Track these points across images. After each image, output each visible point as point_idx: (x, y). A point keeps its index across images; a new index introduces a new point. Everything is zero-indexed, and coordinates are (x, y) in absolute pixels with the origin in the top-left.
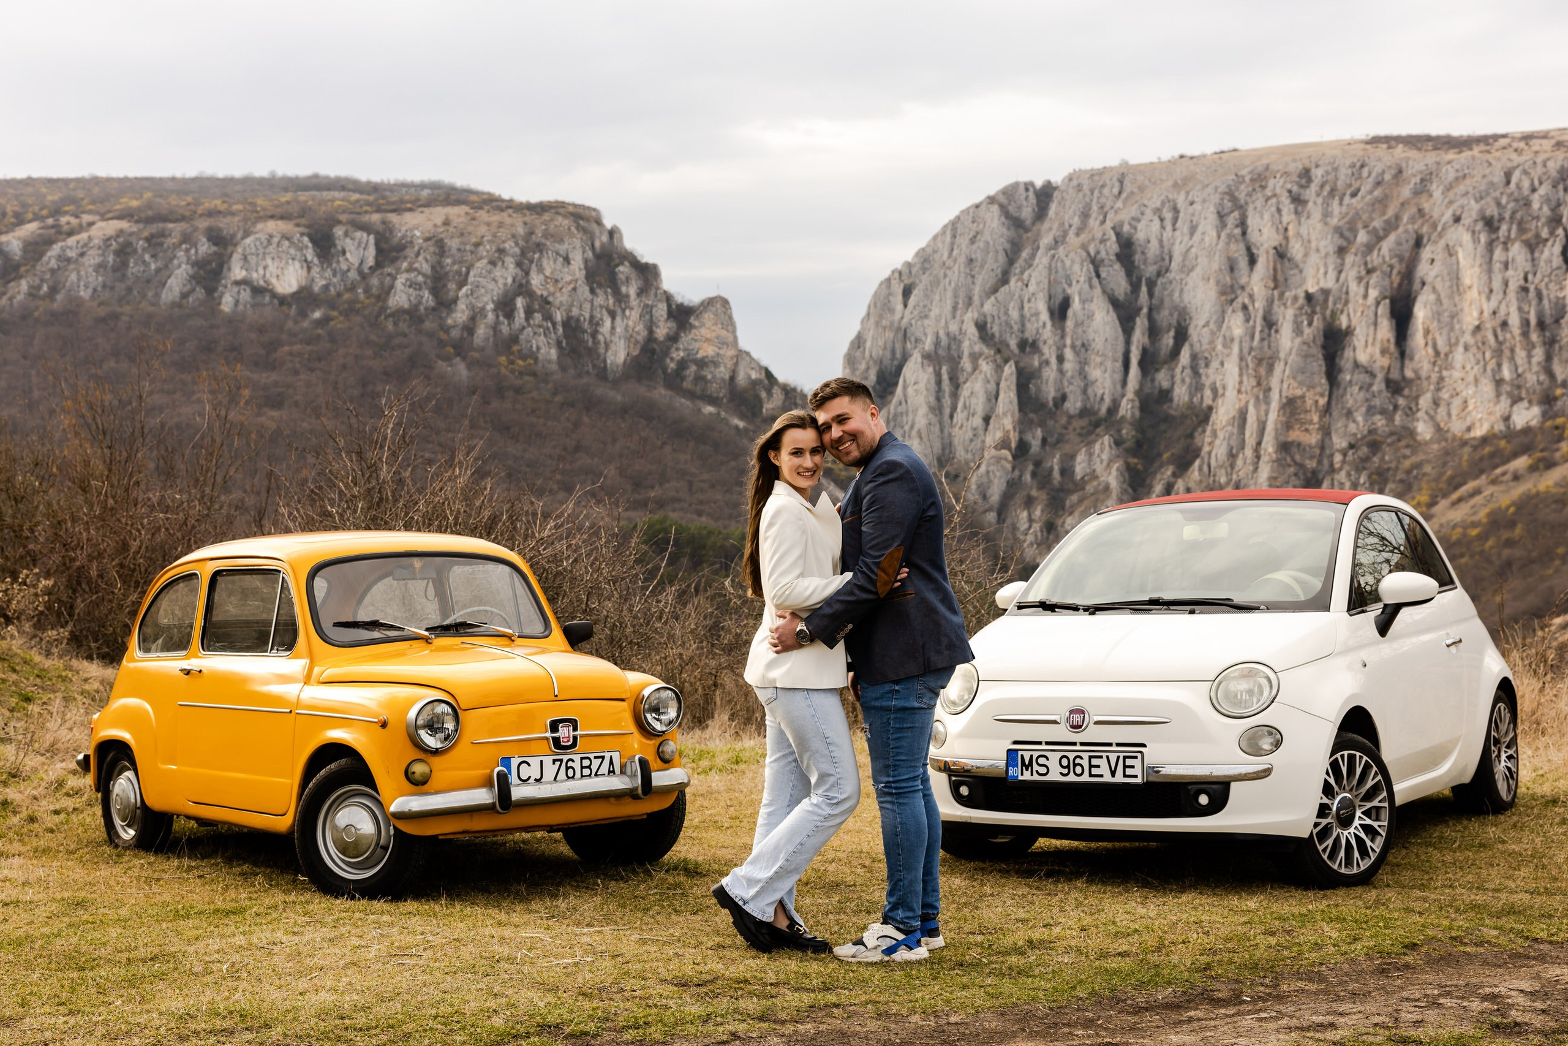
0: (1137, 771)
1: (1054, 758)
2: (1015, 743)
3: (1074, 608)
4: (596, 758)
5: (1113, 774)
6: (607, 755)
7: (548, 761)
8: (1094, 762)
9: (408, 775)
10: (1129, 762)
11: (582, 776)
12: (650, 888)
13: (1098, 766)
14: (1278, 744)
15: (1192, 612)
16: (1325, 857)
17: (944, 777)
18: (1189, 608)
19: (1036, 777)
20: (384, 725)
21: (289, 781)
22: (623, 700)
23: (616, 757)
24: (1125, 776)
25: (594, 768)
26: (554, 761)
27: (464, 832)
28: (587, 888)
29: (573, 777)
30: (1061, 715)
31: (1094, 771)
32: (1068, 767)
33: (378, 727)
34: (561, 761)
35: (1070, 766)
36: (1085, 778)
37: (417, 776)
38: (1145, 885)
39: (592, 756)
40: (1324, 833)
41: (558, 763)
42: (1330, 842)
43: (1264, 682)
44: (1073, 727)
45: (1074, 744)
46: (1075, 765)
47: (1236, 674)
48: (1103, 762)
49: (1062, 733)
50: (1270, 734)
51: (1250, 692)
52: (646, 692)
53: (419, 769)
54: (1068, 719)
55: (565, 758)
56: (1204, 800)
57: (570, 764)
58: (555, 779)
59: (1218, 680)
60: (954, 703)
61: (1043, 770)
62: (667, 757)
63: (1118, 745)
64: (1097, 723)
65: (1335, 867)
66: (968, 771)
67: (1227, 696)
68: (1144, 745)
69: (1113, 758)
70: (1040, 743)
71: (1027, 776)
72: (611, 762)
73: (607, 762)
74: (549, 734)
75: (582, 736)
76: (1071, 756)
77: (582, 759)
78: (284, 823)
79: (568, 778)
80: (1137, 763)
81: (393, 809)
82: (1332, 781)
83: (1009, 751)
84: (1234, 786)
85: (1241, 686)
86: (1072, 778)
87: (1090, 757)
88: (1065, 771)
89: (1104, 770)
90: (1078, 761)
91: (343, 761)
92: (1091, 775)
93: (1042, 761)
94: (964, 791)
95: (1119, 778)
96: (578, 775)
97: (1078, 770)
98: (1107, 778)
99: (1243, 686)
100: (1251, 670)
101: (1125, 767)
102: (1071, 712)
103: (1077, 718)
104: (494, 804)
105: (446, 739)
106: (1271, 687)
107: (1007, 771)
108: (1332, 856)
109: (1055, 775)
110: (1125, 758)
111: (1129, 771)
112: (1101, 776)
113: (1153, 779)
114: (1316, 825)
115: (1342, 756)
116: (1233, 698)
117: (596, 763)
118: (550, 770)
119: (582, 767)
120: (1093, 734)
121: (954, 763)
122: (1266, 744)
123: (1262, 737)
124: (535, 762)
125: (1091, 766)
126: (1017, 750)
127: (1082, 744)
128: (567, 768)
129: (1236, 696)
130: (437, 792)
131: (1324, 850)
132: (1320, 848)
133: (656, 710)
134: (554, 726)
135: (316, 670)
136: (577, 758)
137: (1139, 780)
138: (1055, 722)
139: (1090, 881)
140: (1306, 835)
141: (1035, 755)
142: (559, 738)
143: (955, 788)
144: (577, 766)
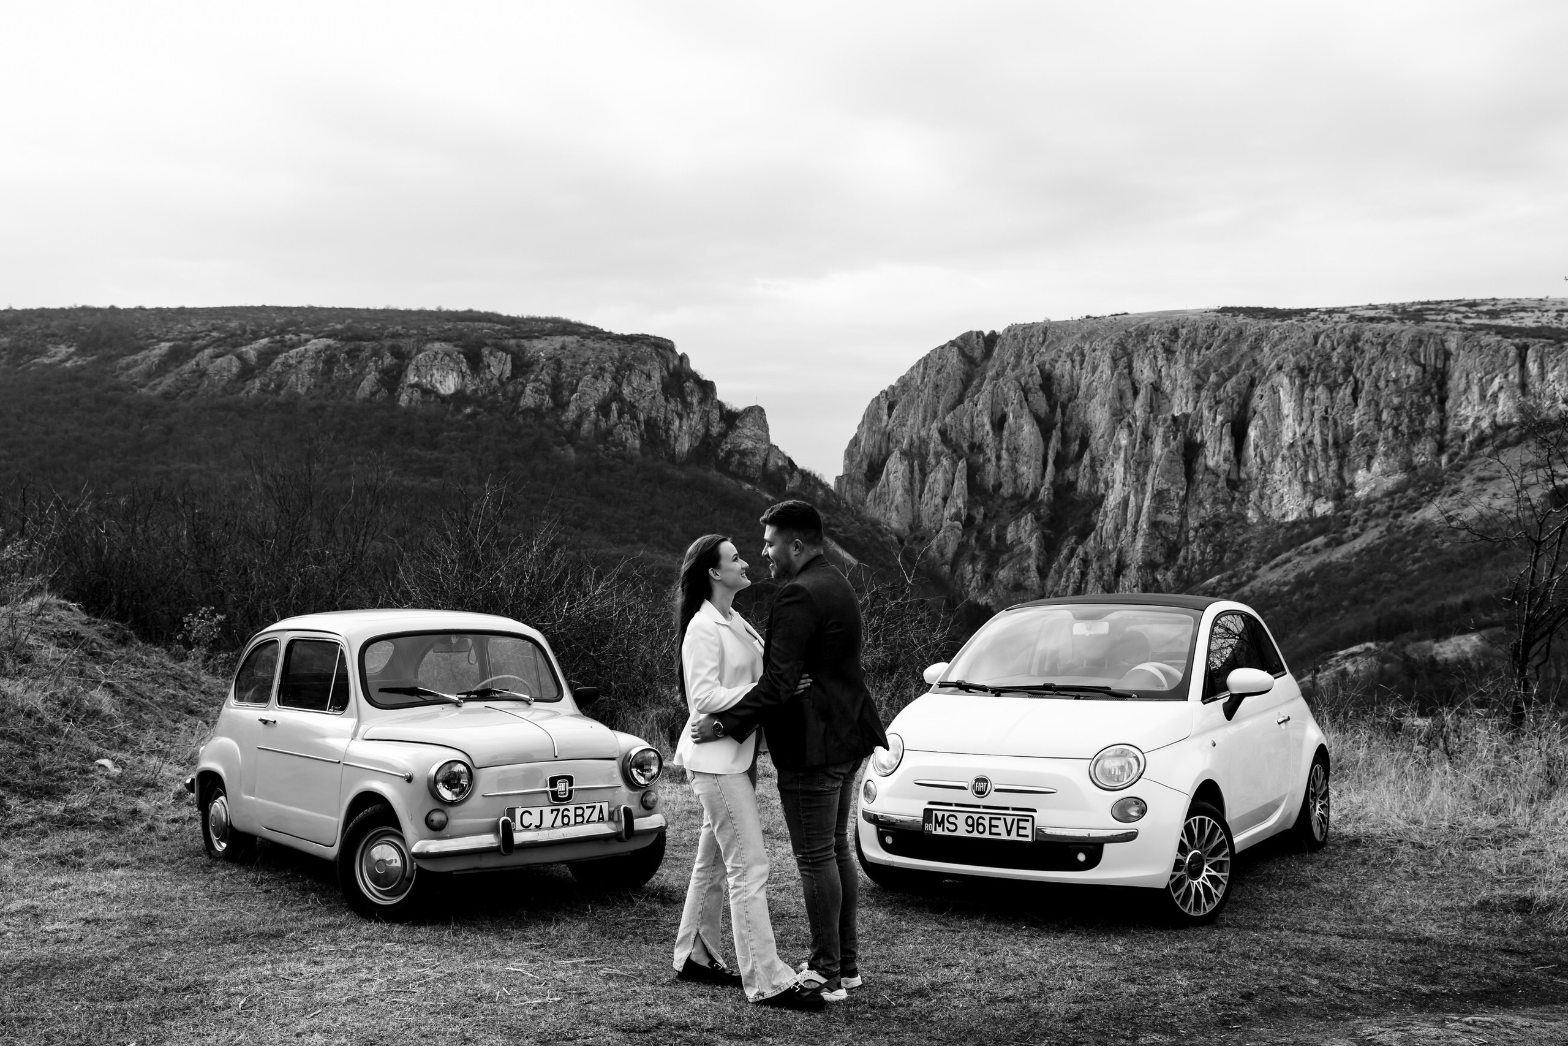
0: (1029, 832)
1: (962, 817)
2: (931, 803)
3: (983, 689)
4: (587, 807)
5: (1009, 833)
6: (598, 805)
7: (547, 810)
8: (994, 822)
9: (428, 822)
10: (1022, 824)
11: (576, 823)
12: (630, 915)
13: (997, 826)
14: (1143, 812)
15: (1077, 698)
16: (1178, 903)
17: (872, 828)
18: (1075, 693)
19: (947, 833)
20: (409, 779)
21: (335, 819)
22: (613, 759)
23: (605, 806)
24: (1018, 835)
25: (586, 816)
26: (552, 811)
27: (474, 869)
28: (578, 913)
29: (568, 824)
30: (968, 781)
31: (994, 830)
32: (972, 826)
33: (404, 781)
34: (558, 810)
35: (974, 825)
36: (986, 835)
37: (435, 823)
38: (1032, 923)
39: (584, 806)
40: (1178, 883)
41: (555, 813)
42: (1182, 890)
43: (1133, 761)
44: (977, 792)
45: (978, 807)
46: (978, 824)
47: (1111, 754)
48: (1001, 823)
49: (969, 797)
50: (1137, 803)
51: (1122, 768)
52: (633, 753)
53: (437, 817)
54: (974, 787)
55: (562, 808)
56: (1081, 857)
57: (566, 813)
58: (552, 826)
59: (1096, 760)
60: (884, 767)
61: (952, 827)
62: (649, 805)
63: (1014, 809)
64: (997, 790)
65: (1186, 911)
66: (893, 824)
67: (1103, 771)
68: (1035, 811)
69: (1009, 820)
70: (950, 804)
71: (939, 831)
72: (601, 811)
73: (597, 811)
74: (548, 789)
75: (576, 790)
76: (976, 816)
77: (576, 809)
78: (333, 852)
79: (564, 825)
80: (1028, 825)
81: (414, 849)
82: (1186, 841)
83: (925, 810)
84: (1107, 847)
85: (1112, 764)
86: (975, 835)
87: (991, 819)
88: (970, 829)
89: (1002, 829)
90: (981, 821)
91: (378, 806)
92: (991, 833)
93: (952, 819)
94: (889, 840)
95: (1013, 837)
96: (572, 822)
97: (981, 828)
98: (1004, 836)
99: (1117, 763)
100: (1123, 751)
101: (1019, 828)
102: (977, 780)
103: (981, 786)
104: (499, 847)
105: (460, 793)
106: (1139, 765)
107: (923, 826)
108: (1184, 902)
109: (962, 832)
110: (1019, 820)
111: (1022, 832)
112: (999, 834)
113: (1040, 839)
114: (1172, 877)
115: (1195, 821)
116: (1108, 775)
117: (588, 812)
118: (548, 818)
119: (576, 816)
120: (993, 799)
121: (882, 817)
122: (1133, 812)
123: (1130, 806)
124: (536, 811)
125: (991, 826)
126: (932, 810)
127: (985, 807)
128: (563, 816)
129: (1110, 771)
130: (451, 837)
131: (1178, 898)
132: (1175, 896)
133: (642, 766)
134: (553, 782)
135: (361, 730)
136: (572, 808)
137: (1029, 839)
138: (963, 788)
139: (988, 919)
140: (1163, 886)
141: (947, 814)
142: (557, 792)
143: (881, 838)
144: (571, 814)
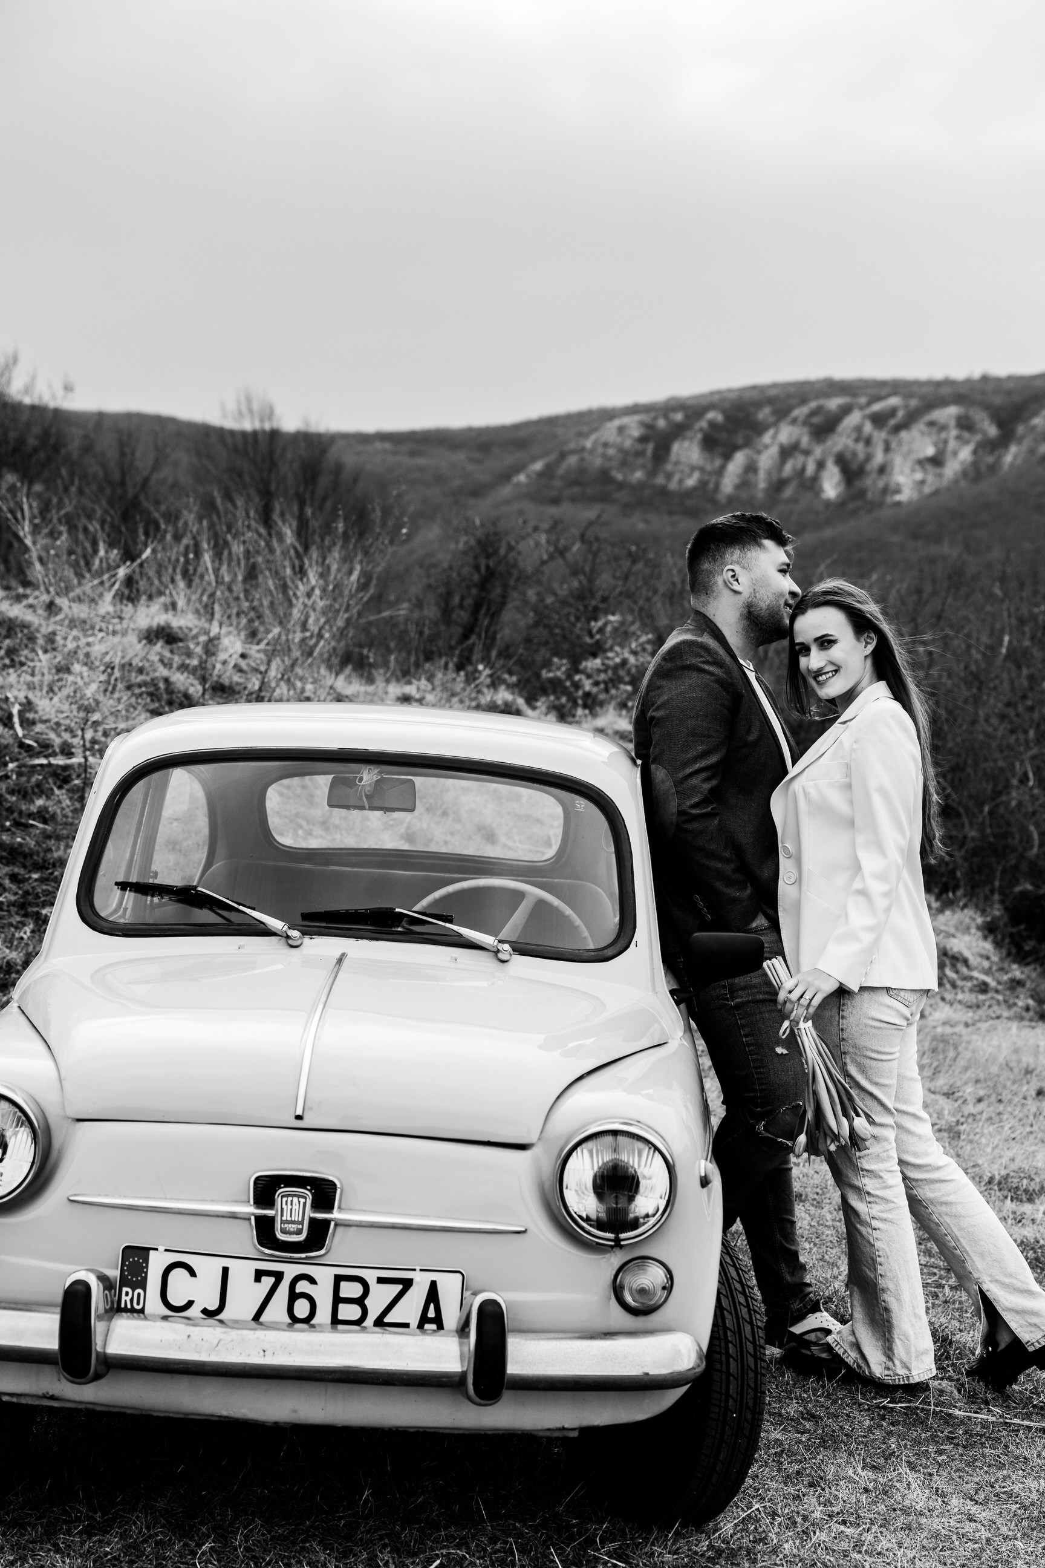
4: (381, 1280)
6: (420, 1279)
7: (242, 1273)
11: (335, 1321)
23: (450, 1286)
25: (376, 1303)
26: (259, 1275)
27: (44, 1396)
29: (307, 1320)
34: (279, 1276)
39: (370, 1276)
41: (268, 1282)
55: (290, 1271)
57: (302, 1287)
58: (257, 1317)
72: (430, 1297)
73: (419, 1294)
74: (249, 1208)
75: (342, 1223)
77: (338, 1279)
79: (295, 1320)
96: (323, 1316)
104: (57, 1355)
117: (379, 1297)
118: (246, 1293)
119: (339, 1299)
124: (209, 1268)
128: (293, 1297)
134: (265, 1188)
136: (324, 1275)
142: (271, 1220)
144: (323, 1295)
